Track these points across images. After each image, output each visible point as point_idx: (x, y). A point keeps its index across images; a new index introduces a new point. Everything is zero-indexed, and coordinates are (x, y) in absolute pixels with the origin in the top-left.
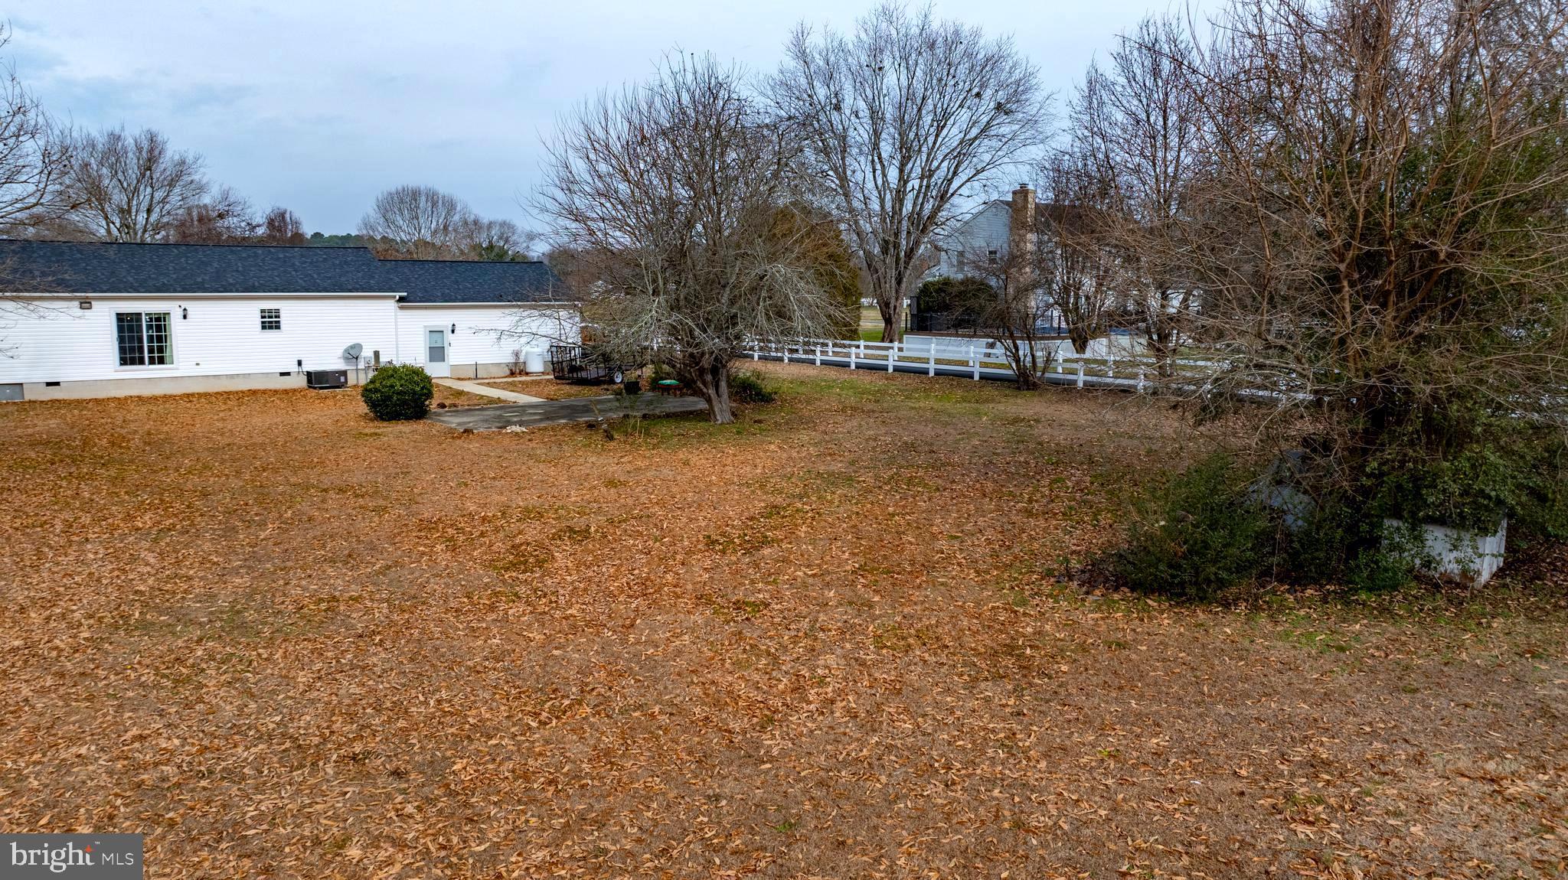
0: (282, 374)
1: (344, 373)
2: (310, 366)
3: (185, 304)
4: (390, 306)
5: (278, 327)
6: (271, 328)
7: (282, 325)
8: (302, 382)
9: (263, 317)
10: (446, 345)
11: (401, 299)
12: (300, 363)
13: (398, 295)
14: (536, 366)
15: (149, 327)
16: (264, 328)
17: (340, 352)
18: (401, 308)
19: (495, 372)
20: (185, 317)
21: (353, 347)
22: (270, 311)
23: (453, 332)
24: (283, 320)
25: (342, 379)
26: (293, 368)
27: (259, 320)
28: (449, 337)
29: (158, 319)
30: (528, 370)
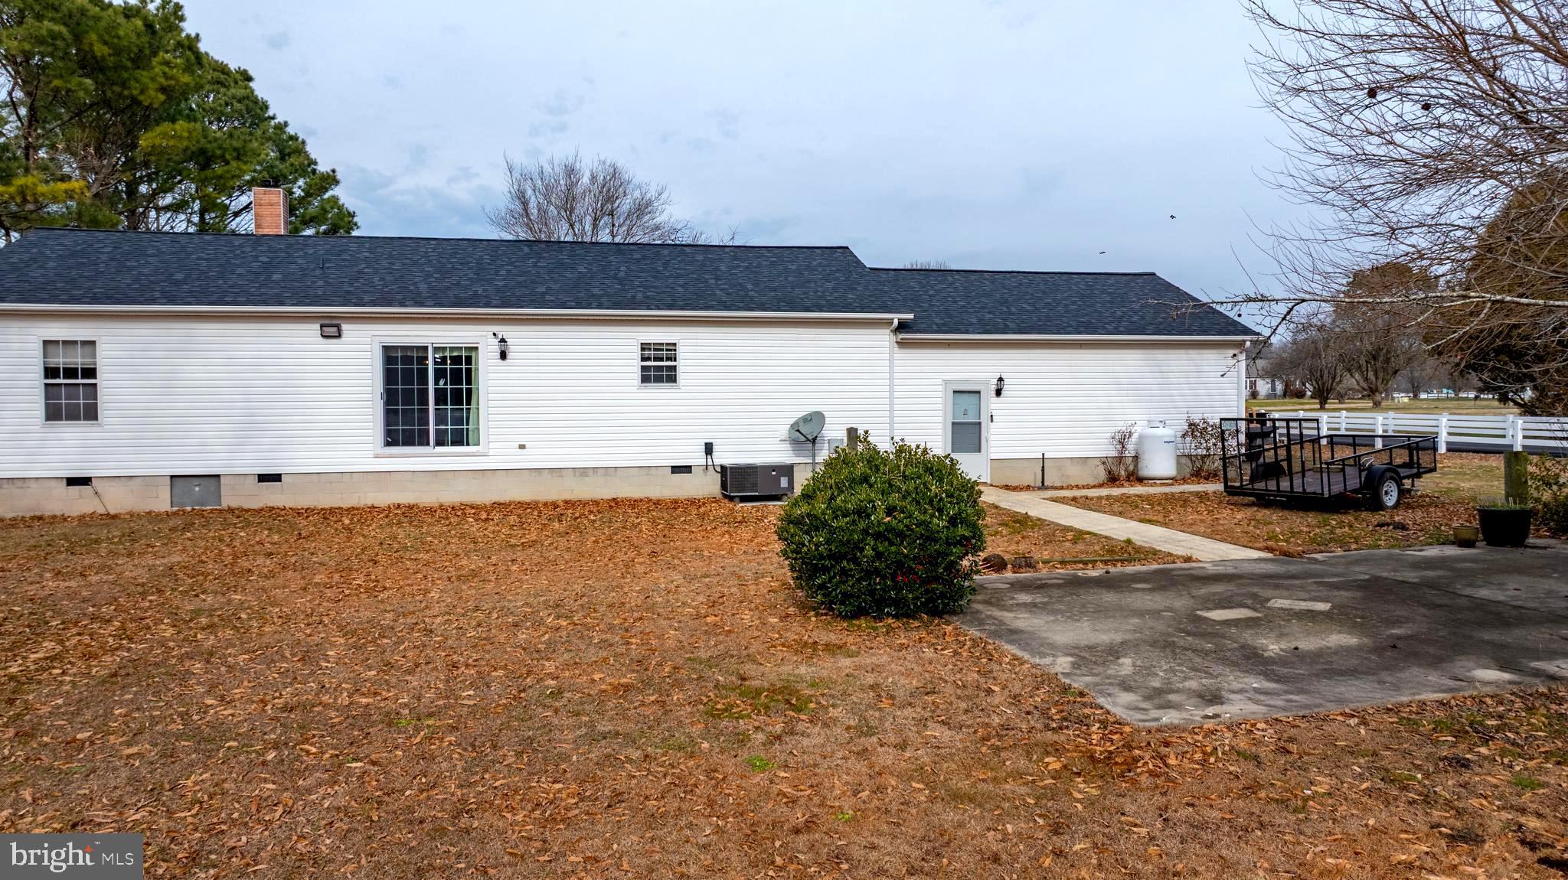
0: (676, 469)
1: (788, 470)
2: (724, 457)
3: (505, 331)
4: (882, 340)
5: (672, 379)
6: (659, 379)
7: (680, 375)
8: (707, 486)
9: (643, 359)
10: (984, 419)
11: (903, 327)
12: (709, 449)
13: (896, 318)
14: (1161, 464)
15: (440, 374)
16: (645, 379)
17: (784, 430)
18: (902, 344)
19: (1078, 475)
20: (503, 355)
21: (808, 419)
22: (658, 347)
23: (999, 393)
24: (682, 364)
25: (784, 482)
26: (697, 459)
27: (637, 364)
28: (991, 404)
29: (456, 360)
30: (1145, 472)
